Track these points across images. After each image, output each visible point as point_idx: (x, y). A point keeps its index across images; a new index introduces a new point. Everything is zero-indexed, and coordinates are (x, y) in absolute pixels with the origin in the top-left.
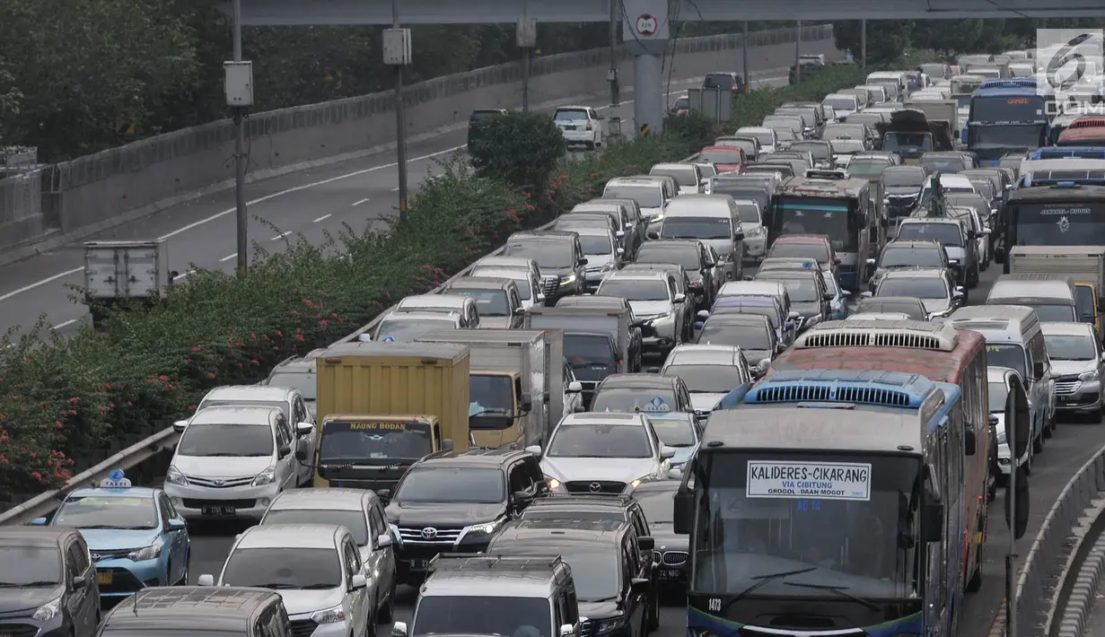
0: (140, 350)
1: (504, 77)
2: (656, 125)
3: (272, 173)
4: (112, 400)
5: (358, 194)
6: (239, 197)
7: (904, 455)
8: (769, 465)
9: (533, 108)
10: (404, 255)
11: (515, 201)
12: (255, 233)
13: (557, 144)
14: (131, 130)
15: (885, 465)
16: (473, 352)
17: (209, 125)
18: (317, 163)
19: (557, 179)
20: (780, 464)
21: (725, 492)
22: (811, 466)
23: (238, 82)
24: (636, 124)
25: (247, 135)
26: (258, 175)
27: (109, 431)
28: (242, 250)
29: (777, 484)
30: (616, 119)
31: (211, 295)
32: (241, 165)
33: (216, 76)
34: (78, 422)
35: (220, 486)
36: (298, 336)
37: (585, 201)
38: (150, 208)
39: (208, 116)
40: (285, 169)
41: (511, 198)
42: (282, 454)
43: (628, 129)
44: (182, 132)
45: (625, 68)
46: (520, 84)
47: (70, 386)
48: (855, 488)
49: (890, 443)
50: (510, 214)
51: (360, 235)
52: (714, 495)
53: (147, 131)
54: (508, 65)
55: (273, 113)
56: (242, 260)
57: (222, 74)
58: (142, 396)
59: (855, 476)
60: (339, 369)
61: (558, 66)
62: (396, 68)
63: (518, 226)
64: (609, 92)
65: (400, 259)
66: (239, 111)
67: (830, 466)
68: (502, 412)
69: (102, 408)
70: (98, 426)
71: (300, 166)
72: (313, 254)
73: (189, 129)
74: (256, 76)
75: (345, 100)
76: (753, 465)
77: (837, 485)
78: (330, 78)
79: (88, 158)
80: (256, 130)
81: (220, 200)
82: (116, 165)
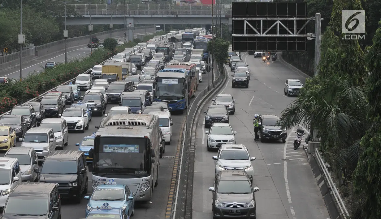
0: (50, 76)
1: (107, 33)
2: (132, 40)
3: (71, 48)
4: (46, 83)
5: (84, 51)
6: (65, 52)
7: (183, 78)
8: (165, 79)
9: (112, 38)
10: (92, 61)
11: (109, 52)
12: (68, 57)
13: (116, 43)
14: (49, 41)
15: (180, 80)
16: (123, 65)
17: (61, 40)
18: (78, 46)
19: (116, 49)
20: (167, 79)
21: (159, 83)
22: (171, 79)
23: (66, 33)
24: (129, 40)
25: (67, 42)
26: (69, 48)
27: (45, 88)
28: (66, 60)
29: (166, 82)
30: (125, 40)
31: (61, 67)
32: (66, 46)
33: (62, 33)
34: (40, 87)
35: (82, 84)
36: (75, 73)
37: (119, 53)
38: (51, 53)
39: (61, 39)
40: (73, 47)
41: (108, 52)
42: (90, 80)
43: (127, 41)
44: (57, 41)
45: (127, 32)
46: (110, 34)
47: (39, 81)
48: (176, 82)
49: (181, 77)
50: (109, 54)
51: (85, 58)
52: (158, 83)
53: (51, 41)
54: (108, 31)
55: (71, 38)
56: (66, 61)
57: (63, 32)
58: (50, 83)
59: (176, 81)
60: (105, 67)
61: (116, 31)
62: (91, 31)
63: (110, 56)
64: (124, 35)
65: (91, 61)
66: (66, 38)
67: (173, 80)
68: (125, 73)
69: (44, 85)
70: (43, 87)
71: (75, 47)
72: (77, 61)
73: (58, 41)
74: (68, 33)
75: (83, 36)
76: (163, 79)
77: (174, 82)
78: (80, 33)
79: (42, 45)
80: (68, 41)
81: (62, 52)
82: (46, 47)
